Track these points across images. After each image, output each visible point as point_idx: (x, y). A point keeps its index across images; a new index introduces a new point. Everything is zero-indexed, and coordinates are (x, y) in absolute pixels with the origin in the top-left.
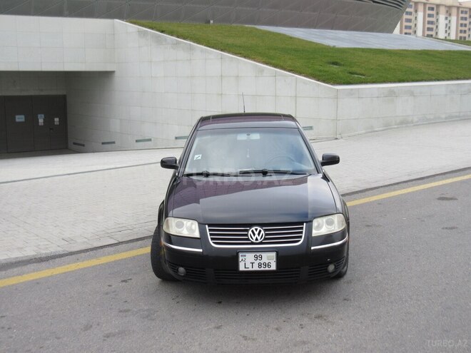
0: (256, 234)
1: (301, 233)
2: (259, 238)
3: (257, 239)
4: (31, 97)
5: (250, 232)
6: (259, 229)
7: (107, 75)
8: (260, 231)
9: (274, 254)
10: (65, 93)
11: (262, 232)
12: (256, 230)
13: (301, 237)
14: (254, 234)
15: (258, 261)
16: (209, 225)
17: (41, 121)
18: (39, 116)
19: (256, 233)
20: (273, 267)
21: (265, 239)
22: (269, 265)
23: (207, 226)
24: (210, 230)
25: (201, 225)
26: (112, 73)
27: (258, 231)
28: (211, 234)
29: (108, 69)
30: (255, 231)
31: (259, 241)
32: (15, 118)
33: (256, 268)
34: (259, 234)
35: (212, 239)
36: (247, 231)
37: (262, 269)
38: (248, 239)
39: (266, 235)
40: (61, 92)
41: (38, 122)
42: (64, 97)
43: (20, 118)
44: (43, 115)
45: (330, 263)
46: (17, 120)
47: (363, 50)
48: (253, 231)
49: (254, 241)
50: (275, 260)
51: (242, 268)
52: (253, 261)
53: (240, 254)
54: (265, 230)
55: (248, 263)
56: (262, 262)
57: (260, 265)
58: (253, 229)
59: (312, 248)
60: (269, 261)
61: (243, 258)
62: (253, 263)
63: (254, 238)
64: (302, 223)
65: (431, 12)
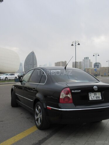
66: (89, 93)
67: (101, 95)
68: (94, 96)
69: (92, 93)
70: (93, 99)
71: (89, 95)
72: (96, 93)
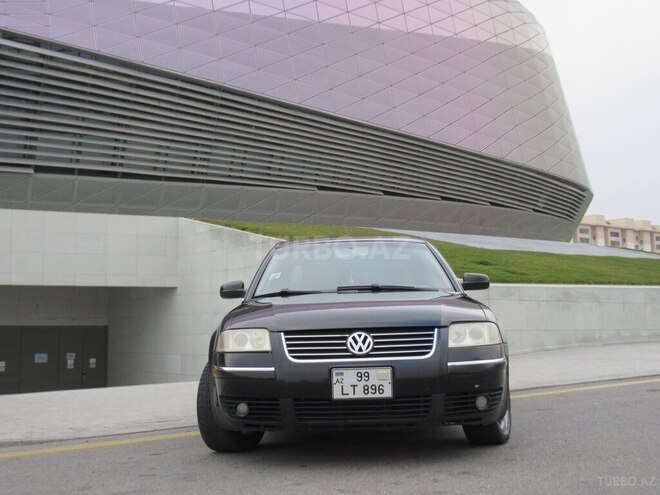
0: (359, 343)
1: (431, 341)
2: (364, 348)
3: (360, 350)
4: (59, 329)
5: (350, 339)
6: (364, 334)
7: (165, 293)
8: (366, 338)
9: (387, 372)
10: (106, 324)
11: (369, 339)
12: (360, 336)
13: (430, 347)
14: (356, 343)
15: (363, 383)
16: (286, 333)
17: (70, 363)
18: (68, 355)
19: (360, 340)
20: (388, 393)
21: (374, 350)
22: (380, 389)
23: (282, 334)
24: (287, 340)
25: (274, 332)
26: (172, 290)
27: (362, 337)
28: (288, 346)
29: (168, 284)
30: (357, 338)
31: (364, 352)
32: (34, 357)
33: (360, 394)
34: (364, 342)
35: (290, 352)
36: (346, 338)
37: (370, 396)
38: (347, 350)
39: (376, 343)
40: (101, 323)
41: (66, 364)
42: (105, 329)
43: (41, 358)
44: (74, 355)
45: (480, 392)
46: (37, 361)
47: (523, 252)
48: (354, 338)
49: (356, 352)
50: (390, 380)
51: (337, 394)
52: (356, 383)
53: (334, 372)
54: (374, 338)
55: (347, 386)
56: (370, 384)
57: (366, 389)
58: (356, 335)
59: (449, 364)
60: (380, 383)
61: (339, 378)
62: (354, 386)
63: (357, 348)
64: (432, 328)
65: (615, 239)
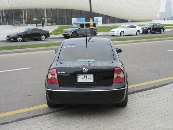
66: (78, 75)
67: (93, 77)
68: (84, 78)
69: (81, 75)
70: (82, 81)
71: (78, 77)
72: (87, 75)
